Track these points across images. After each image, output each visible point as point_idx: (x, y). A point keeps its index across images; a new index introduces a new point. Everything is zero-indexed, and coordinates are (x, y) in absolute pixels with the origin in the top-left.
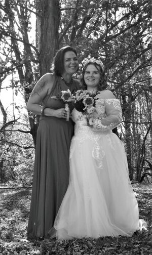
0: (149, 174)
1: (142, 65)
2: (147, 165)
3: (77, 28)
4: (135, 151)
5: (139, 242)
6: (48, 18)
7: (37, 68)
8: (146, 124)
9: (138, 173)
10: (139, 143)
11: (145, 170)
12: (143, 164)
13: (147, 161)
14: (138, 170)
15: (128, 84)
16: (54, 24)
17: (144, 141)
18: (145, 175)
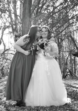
0: (68, 74)
1: (68, 26)
2: (68, 70)
3: (39, 8)
4: (63, 64)
5: (68, 109)
6: (26, 4)
7: (21, 26)
8: (68, 52)
9: (64, 74)
10: (64, 60)
11: (67, 73)
12: (66, 70)
13: (68, 69)
14: (64, 73)
15: (61, 34)
16: (29, 7)
17: (67, 60)
18: (67, 75)
